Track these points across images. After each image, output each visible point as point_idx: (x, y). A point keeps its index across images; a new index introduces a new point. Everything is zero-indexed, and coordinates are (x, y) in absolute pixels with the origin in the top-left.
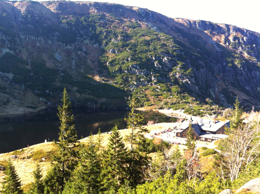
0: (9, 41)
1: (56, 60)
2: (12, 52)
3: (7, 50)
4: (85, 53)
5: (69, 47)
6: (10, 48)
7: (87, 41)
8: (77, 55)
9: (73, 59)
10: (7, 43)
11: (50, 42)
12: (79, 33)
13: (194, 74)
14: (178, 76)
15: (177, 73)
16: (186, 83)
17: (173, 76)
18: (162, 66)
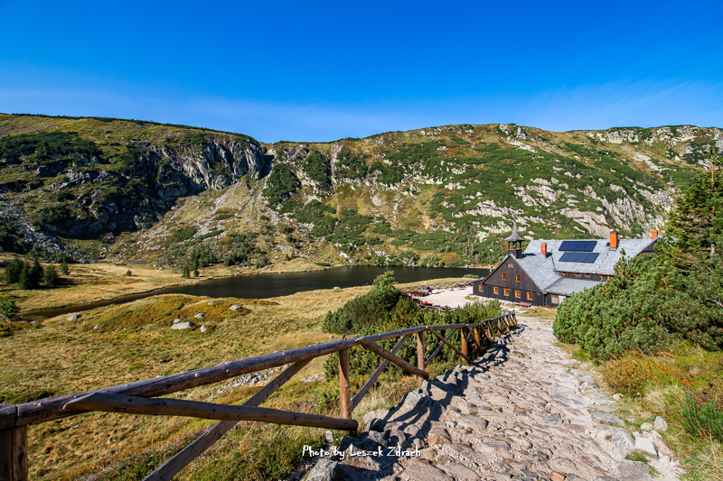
0: (317, 186)
1: (373, 206)
2: (320, 200)
3: (315, 197)
4: (414, 192)
5: (392, 188)
6: (318, 195)
7: (418, 178)
8: (402, 196)
9: (396, 202)
10: (315, 189)
11: (368, 184)
12: (407, 168)
13: (604, 208)
14: (570, 214)
15: (568, 209)
16: (588, 223)
17: (559, 213)
18: (538, 199)
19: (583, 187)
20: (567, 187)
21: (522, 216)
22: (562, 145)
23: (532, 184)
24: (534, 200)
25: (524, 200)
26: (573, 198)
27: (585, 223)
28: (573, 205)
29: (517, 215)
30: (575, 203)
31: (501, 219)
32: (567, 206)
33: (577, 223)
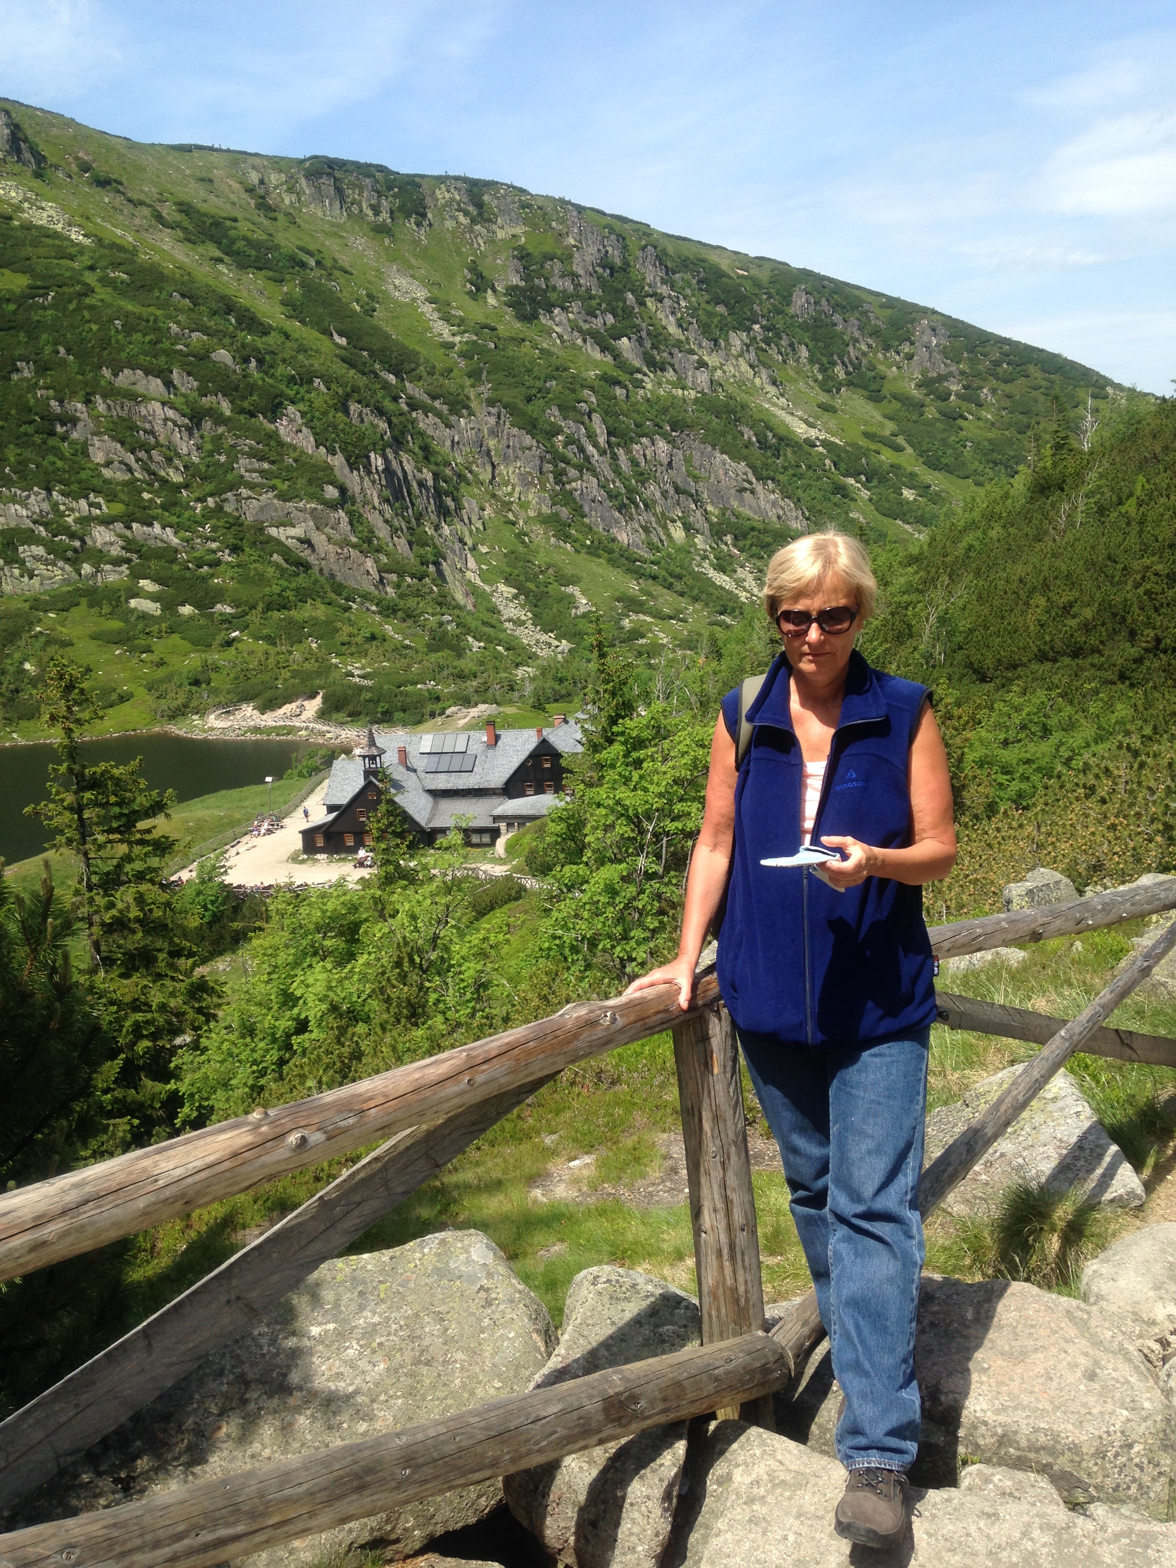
13: (343, 490)
14: (251, 511)
15: (244, 492)
16: (306, 542)
17: (219, 508)
18: (142, 454)
19: (274, 410)
20: (226, 408)
21: (107, 521)
22: (168, 211)
23: (110, 392)
24: (130, 459)
25: (99, 457)
26: (252, 454)
27: (299, 540)
28: (256, 477)
29: (86, 521)
30: (261, 472)
31: (30, 538)
32: (241, 482)
33: (278, 542)
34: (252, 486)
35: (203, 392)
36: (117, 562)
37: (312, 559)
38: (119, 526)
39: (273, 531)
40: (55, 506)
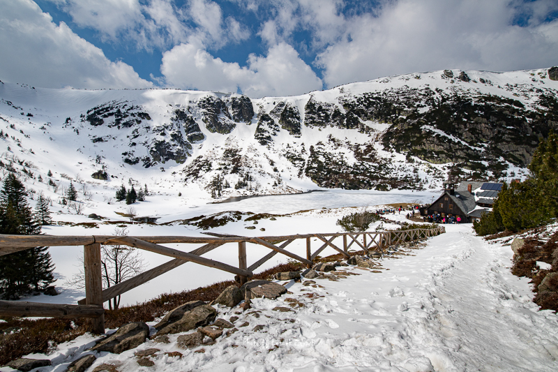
15: (504, 143)
16: (523, 155)
17: (496, 147)
18: (477, 135)
24: (472, 136)
25: (464, 136)
26: (509, 134)
27: (520, 155)
28: (509, 140)
29: (456, 150)
30: (511, 138)
31: (442, 152)
32: (504, 140)
33: (512, 155)
34: (507, 142)
35: (497, 121)
36: (462, 158)
37: (523, 160)
38: (465, 151)
39: (511, 153)
40: (450, 146)
